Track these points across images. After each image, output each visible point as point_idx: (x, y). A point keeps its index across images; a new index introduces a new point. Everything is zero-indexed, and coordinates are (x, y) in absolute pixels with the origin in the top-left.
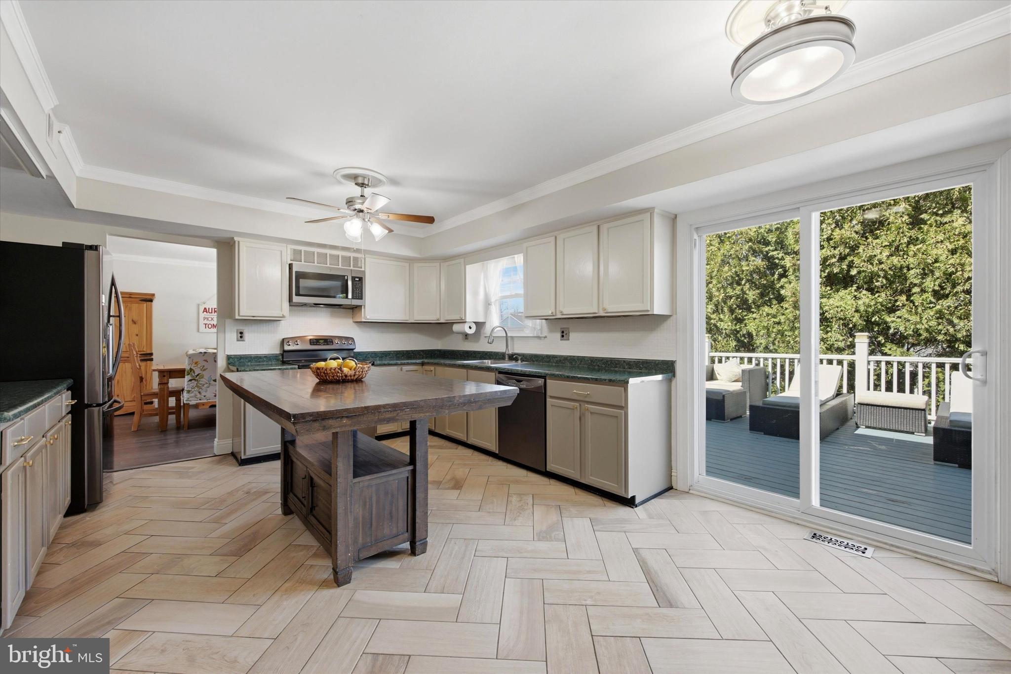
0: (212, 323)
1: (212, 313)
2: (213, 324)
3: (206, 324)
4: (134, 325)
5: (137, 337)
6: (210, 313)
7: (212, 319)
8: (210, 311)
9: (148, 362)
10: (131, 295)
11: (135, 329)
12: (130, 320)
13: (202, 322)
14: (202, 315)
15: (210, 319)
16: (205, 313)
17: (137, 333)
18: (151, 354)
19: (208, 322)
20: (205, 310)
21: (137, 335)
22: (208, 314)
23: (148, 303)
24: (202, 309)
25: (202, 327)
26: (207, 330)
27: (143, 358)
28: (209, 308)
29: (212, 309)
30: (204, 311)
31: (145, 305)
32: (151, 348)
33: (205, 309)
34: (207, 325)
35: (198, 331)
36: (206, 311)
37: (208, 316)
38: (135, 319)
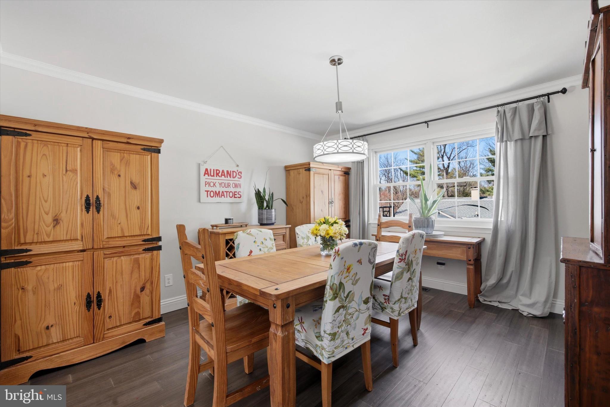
0: (214, 189)
1: (213, 176)
2: (216, 192)
3: (207, 191)
4: (134, 192)
5: (138, 211)
6: (211, 176)
7: (214, 185)
8: (212, 174)
9: (155, 252)
10: (129, 138)
11: (135, 197)
12: (128, 182)
13: (203, 188)
14: (204, 179)
15: (212, 184)
16: (206, 175)
17: (138, 205)
18: (159, 239)
19: (210, 189)
20: (207, 172)
21: (138, 208)
22: (210, 177)
23: (153, 154)
24: (203, 171)
25: (203, 194)
26: (210, 199)
27: (147, 247)
28: (211, 170)
29: (214, 170)
30: (205, 174)
31: (149, 157)
32: (158, 231)
33: (207, 170)
34: (209, 193)
35: (199, 201)
36: (208, 174)
37: (210, 181)
38: (136, 180)
